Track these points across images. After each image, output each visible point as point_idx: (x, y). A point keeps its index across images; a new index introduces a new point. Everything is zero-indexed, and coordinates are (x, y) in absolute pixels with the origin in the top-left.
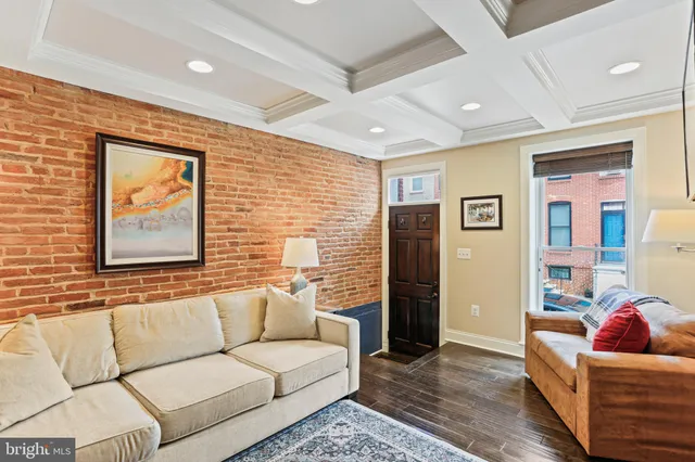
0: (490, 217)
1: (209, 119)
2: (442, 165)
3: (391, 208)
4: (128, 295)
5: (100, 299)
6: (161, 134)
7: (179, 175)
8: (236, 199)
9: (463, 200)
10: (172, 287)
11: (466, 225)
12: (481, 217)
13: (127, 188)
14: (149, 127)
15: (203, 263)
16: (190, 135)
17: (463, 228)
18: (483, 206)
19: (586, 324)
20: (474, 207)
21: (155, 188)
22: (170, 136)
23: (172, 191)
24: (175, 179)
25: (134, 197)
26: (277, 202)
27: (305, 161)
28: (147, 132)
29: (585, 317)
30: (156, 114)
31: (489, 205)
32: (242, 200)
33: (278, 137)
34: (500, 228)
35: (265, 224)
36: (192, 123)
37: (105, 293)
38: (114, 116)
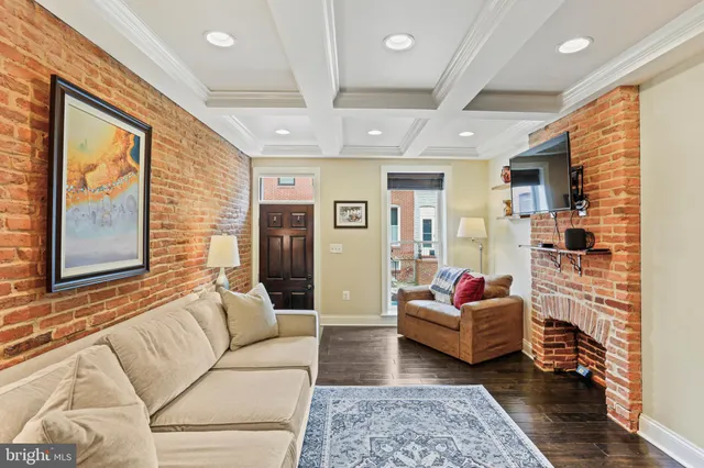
0: (357, 218)
1: (149, 85)
2: (317, 170)
3: (261, 206)
4: (76, 320)
5: (44, 332)
6: (108, 93)
7: (128, 152)
8: (167, 188)
9: (336, 202)
10: (117, 303)
11: (338, 224)
12: (351, 218)
13: (83, 163)
14: (98, 81)
15: (148, 269)
16: (134, 101)
17: (336, 227)
18: (353, 208)
19: (434, 292)
20: (346, 209)
21: (108, 167)
22: (118, 98)
23: (122, 174)
24: (123, 157)
25: (89, 177)
26: (194, 194)
27: (212, 150)
28: (96, 87)
29: (433, 287)
30: (106, 65)
31: (357, 208)
32: (172, 190)
33: (195, 119)
34: (366, 227)
35: (186, 220)
36: (137, 86)
37: (50, 322)
38: (64, 54)
